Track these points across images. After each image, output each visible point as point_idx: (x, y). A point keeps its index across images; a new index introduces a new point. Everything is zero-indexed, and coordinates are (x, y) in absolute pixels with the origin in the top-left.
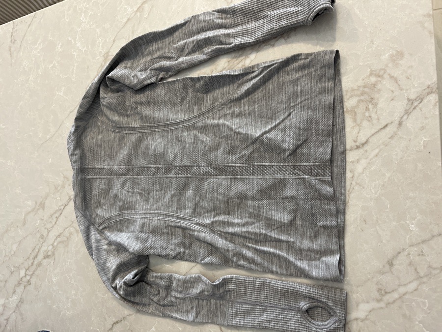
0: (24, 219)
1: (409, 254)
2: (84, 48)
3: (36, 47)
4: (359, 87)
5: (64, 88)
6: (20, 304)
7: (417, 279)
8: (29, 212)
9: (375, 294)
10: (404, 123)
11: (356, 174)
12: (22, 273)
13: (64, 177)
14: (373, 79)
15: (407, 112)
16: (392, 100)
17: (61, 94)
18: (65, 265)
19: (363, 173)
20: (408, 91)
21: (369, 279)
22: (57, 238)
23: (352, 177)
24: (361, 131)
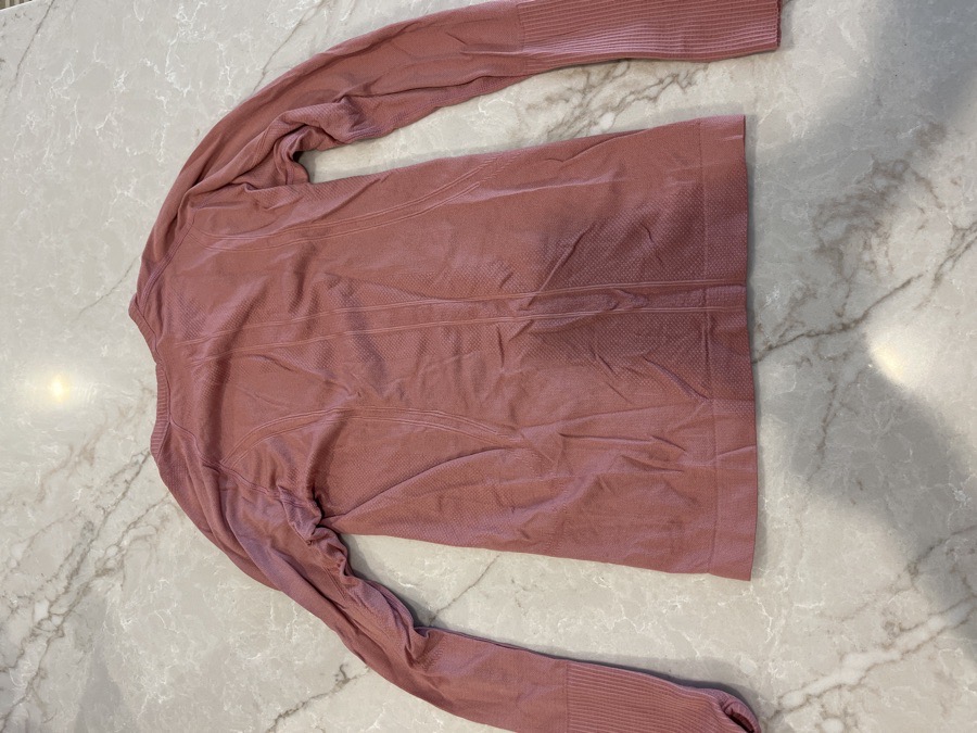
0: (42, 485)
1: (952, 550)
2: (186, 86)
3: (57, 79)
4: (849, 197)
5: (136, 180)
6: (36, 681)
7: (966, 600)
8: (55, 471)
9: (880, 634)
10: (946, 278)
11: (841, 384)
12: (41, 611)
13: (144, 389)
14: (881, 183)
15: (953, 256)
16: (922, 227)
17: (130, 193)
18: (152, 590)
19: (856, 382)
20: (956, 210)
21: (866, 605)
22: (129, 528)
23: (833, 391)
24: (853, 293)
